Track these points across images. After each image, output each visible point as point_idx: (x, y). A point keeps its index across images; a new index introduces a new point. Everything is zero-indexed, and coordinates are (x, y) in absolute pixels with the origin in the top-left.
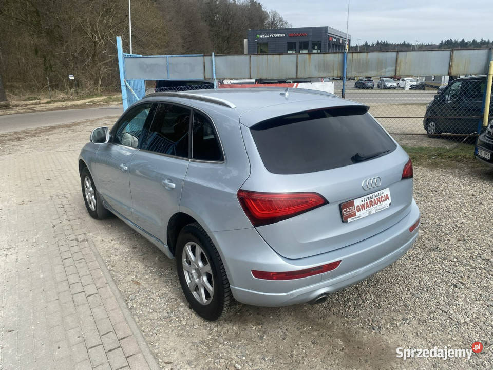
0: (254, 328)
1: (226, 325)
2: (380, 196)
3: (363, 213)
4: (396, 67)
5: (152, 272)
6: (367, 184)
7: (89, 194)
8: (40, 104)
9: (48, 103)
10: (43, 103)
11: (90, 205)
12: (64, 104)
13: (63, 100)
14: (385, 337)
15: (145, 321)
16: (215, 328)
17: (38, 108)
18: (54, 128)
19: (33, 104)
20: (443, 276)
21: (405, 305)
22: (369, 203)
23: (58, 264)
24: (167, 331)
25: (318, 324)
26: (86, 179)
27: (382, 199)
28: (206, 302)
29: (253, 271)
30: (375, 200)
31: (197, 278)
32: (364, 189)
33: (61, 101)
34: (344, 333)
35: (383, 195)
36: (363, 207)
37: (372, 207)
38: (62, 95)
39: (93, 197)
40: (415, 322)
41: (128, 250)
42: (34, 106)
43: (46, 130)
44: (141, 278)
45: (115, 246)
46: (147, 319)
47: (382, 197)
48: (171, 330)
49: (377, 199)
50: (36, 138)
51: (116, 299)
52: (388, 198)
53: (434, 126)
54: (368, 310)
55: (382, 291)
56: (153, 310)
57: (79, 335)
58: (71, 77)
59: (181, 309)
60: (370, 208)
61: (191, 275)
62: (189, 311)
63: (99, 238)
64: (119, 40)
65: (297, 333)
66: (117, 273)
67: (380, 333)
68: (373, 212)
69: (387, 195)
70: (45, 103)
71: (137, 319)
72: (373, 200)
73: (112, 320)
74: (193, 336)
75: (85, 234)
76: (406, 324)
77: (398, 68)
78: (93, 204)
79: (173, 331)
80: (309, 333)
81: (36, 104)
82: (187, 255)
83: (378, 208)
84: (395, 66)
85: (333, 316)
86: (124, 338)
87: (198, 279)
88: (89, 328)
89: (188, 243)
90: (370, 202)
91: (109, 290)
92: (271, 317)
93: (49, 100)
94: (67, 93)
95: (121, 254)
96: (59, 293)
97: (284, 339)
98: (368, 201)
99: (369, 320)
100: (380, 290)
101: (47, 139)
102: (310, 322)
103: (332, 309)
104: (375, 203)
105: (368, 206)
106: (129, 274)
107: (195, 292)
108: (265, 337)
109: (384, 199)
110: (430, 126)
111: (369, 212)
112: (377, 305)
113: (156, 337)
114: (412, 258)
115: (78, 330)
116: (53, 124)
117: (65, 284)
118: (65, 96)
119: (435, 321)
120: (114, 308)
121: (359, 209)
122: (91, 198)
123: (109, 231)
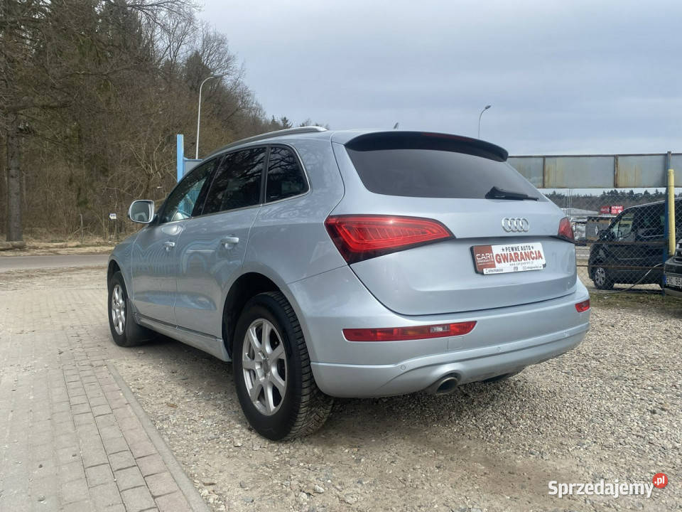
0: (347, 451)
1: (304, 446)
2: (529, 251)
3: (506, 267)
4: (544, 176)
5: (196, 395)
6: (509, 225)
7: (117, 310)
8: (66, 247)
9: (77, 246)
10: (70, 247)
11: (116, 328)
12: (99, 249)
13: (99, 244)
14: (550, 462)
15: (179, 441)
16: (285, 450)
17: (63, 251)
18: (81, 269)
19: (57, 247)
20: (633, 403)
21: (580, 431)
22: (513, 255)
23: (59, 387)
24: (210, 452)
25: (446, 448)
26: (116, 290)
27: (533, 256)
28: (274, 410)
29: (344, 330)
30: (521, 253)
31: (262, 376)
32: (505, 230)
33: (95, 246)
34: (486, 457)
35: (533, 251)
36: (505, 259)
37: (518, 262)
38: (98, 239)
39: (123, 313)
40: (596, 448)
41: (163, 374)
42: (58, 249)
43: (70, 271)
44: (179, 401)
45: (146, 371)
46: (183, 439)
47: (531, 252)
48: (218, 451)
49: (525, 253)
50: (54, 277)
51: (139, 419)
52: (540, 256)
53: (602, 272)
54: (522, 434)
55: (543, 417)
56: (193, 431)
57: (74, 453)
58: (113, 217)
59: (236, 432)
60: (516, 263)
61: (253, 373)
62: (247, 432)
63: (125, 364)
64: (180, 139)
65: (413, 457)
66: (145, 395)
67: (542, 457)
68: (520, 269)
69: (539, 252)
70: (73, 247)
71: (167, 439)
72: (519, 253)
73: (128, 439)
74: (251, 457)
75: (104, 360)
76: (582, 449)
77: (546, 178)
78: (121, 324)
79: (220, 452)
80: (431, 457)
81: (61, 247)
82: (250, 344)
83: (527, 265)
84: (542, 174)
85: (468, 441)
86: (144, 457)
87: (264, 378)
88: (92, 447)
89: (252, 324)
90: (515, 254)
91: (131, 411)
92: (373, 441)
93: (79, 243)
94: (104, 238)
95: (153, 378)
96: (53, 414)
97: (393, 462)
98: (512, 253)
99: (524, 445)
100: (539, 416)
101: (69, 278)
102: (434, 446)
103: (467, 434)
104: (522, 258)
105: (511, 259)
106: (162, 397)
107: (258, 402)
108: (362, 460)
109: (535, 255)
110: (597, 274)
111: (515, 268)
112: (537, 430)
113: (193, 458)
114: (584, 385)
115: (74, 449)
116: (81, 265)
117: (65, 405)
118: (102, 241)
119: (627, 446)
120: (134, 427)
121: (500, 259)
122: (119, 316)
123: (140, 357)
